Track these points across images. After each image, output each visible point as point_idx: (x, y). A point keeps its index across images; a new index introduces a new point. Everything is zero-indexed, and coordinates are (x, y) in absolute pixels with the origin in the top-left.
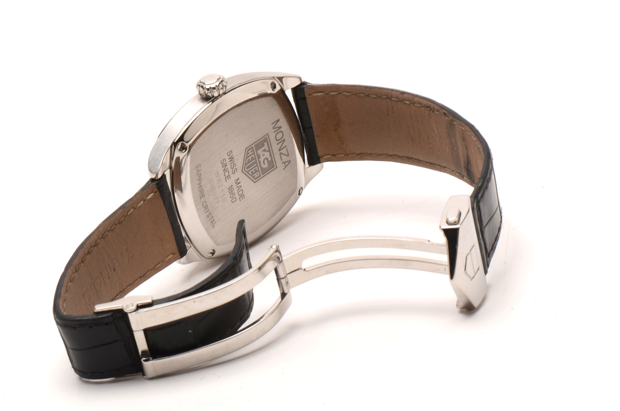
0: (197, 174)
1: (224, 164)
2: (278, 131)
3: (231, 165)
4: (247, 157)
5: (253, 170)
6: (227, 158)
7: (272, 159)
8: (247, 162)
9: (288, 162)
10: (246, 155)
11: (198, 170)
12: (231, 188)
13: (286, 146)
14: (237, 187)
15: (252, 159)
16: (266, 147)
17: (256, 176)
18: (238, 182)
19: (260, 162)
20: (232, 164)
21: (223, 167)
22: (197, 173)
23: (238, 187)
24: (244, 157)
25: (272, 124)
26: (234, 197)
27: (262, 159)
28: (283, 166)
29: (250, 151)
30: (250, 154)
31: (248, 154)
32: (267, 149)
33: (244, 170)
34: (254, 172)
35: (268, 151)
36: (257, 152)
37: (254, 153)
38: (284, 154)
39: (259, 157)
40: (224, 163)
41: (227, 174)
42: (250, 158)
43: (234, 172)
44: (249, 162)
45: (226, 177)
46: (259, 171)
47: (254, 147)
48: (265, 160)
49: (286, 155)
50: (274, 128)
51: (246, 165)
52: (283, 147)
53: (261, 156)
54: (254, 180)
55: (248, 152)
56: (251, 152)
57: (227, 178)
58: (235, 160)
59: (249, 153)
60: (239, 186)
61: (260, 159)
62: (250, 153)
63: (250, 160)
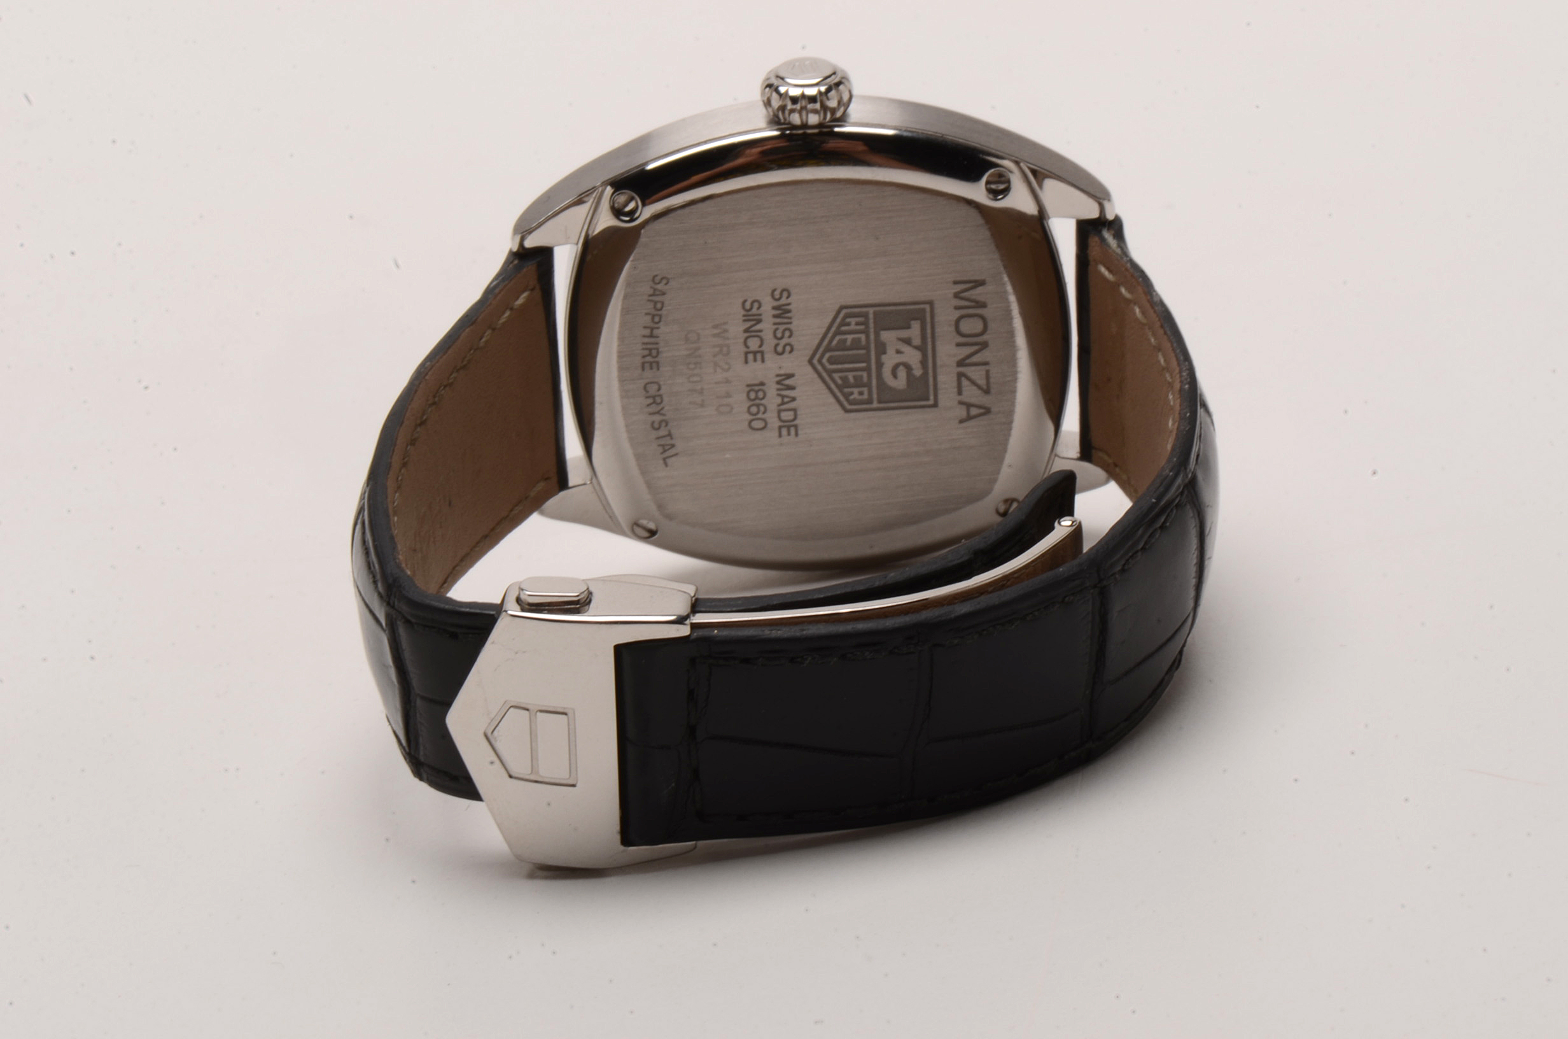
0: (651, 298)
1: (750, 313)
2: (971, 311)
3: (776, 327)
4: (838, 332)
5: (850, 376)
6: (768, 305)
7: (925, 373)
8: (835, 342)
9: (982, 411)
10: (836, 325)
11: (655, 290)
12: (757, 388)
13: (986, 364)
14: (779, 395)
15: (856, 345)
16: (915, 331)
17: (856, 396)
18: (787, 382)
19: (880, 365)
20: (782, 327)
21: (745, 321)
22: (651, 295)
23: (783, 397)
24: (826, 325)
25: (956, 283)
26: (760, 416)
27: (889, 360)
28: (962, 412)
29: (853, 321)
30: (853, 327)
31: (843, 324)
32: (917, 341)
33: (820, 361)
34: (851, 380)
35: (916, 348)
36: (877, 335)
37: (866, 332)
38: (973, 383)
39: (881, 349)
40: (754, 311)
41: (754, 344)
42: (850, 337)
43: (780, 349)
44: (842, 346)
45: (750, 352)
46: (868, 385)
47: (871, 316)
48: (901, 368)
49: (979, 387)
50: (957, 296)
51: (828, 349)
52: (975, 359)
53: (891, 351)
54: (845, 403)
55: (848, 320)
56: (857, 324)
57: (751, 357)
58: (795, 322)
59: (849, 324)
60: (787, 397)
61: (884, 358)
62: (853, 323)
63: (849, 343)
